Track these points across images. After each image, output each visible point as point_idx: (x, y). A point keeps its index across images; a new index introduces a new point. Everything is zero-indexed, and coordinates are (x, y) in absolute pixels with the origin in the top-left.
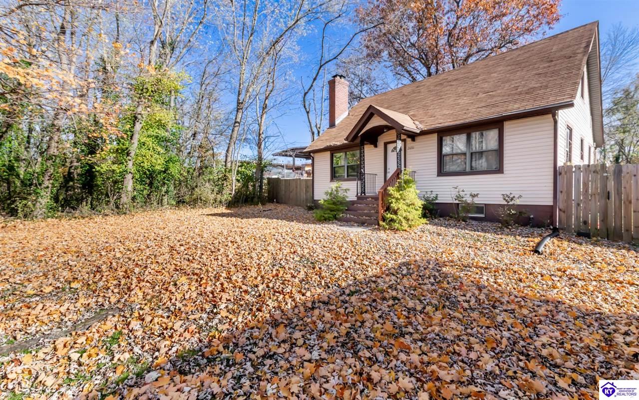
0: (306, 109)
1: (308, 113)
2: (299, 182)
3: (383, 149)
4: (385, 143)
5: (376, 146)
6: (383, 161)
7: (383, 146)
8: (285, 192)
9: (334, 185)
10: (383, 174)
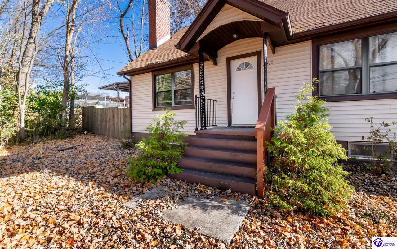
0: (123, 34)
1: (126, 39)
2: (116, 111)
3: (226, 67)
4: (227, 58)
5: (215, 63)
6: (226, 83)
7: (225, 63)
8: (101, 122)
9: (161, 115)
10: (226, 99)
